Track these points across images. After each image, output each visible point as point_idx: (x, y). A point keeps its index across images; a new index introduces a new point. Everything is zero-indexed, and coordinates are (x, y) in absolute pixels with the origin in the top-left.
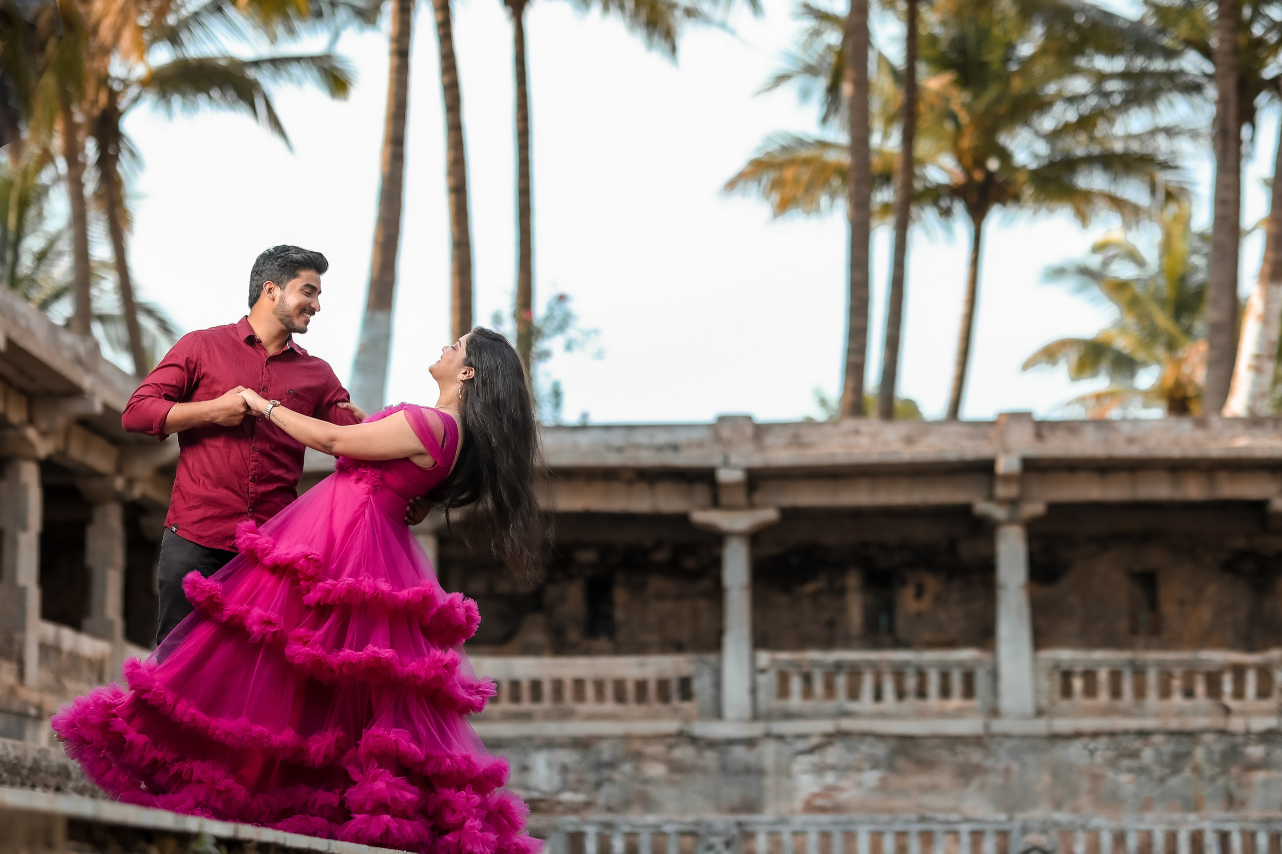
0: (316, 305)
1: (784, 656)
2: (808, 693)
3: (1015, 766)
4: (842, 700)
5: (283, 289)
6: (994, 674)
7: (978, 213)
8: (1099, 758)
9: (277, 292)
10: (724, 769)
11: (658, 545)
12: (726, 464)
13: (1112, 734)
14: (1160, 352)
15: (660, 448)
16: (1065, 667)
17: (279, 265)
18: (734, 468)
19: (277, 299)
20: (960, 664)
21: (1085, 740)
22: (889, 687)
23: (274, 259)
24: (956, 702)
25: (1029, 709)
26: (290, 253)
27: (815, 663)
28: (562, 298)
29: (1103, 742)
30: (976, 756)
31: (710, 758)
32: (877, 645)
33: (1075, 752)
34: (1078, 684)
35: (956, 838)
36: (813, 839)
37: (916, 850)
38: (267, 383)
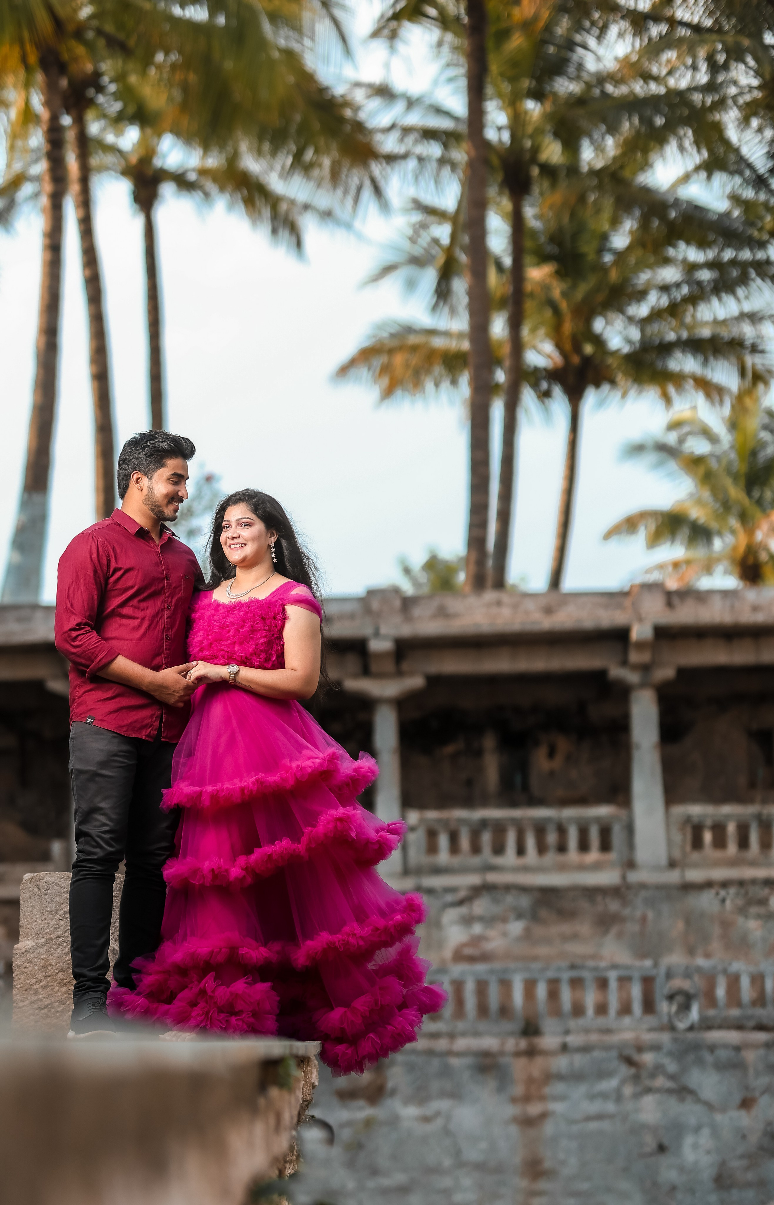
0: (183, 492)
1: (432, 815)
2: (454, 848)
3: (650, 915)
4: (487, 856)
5: (150, 479)
6: (630, 829)
7: (575, 396)
8: (729, 906)
9: (145, 481)
13: (741, 883)
14: (734, 522)
16: (695, 820)
17: (145, 455)
18: (385, 638)
19: (145, 489)
20: (598, 820)
21: (716, 890)
22: (531, 842)
23: (140, 449)
24: (594, 855)
25: (663, 861)
26: (156, 442)
27: (461, 821)
28: (209, 478)
29: (733, 891)
30: (614, 906)
32: (513, 804)
33: (706, 901)
34: (708, 837)
35: (603, 984)
36: (470, 988)
37: (566, 996)
38: (167, 571)
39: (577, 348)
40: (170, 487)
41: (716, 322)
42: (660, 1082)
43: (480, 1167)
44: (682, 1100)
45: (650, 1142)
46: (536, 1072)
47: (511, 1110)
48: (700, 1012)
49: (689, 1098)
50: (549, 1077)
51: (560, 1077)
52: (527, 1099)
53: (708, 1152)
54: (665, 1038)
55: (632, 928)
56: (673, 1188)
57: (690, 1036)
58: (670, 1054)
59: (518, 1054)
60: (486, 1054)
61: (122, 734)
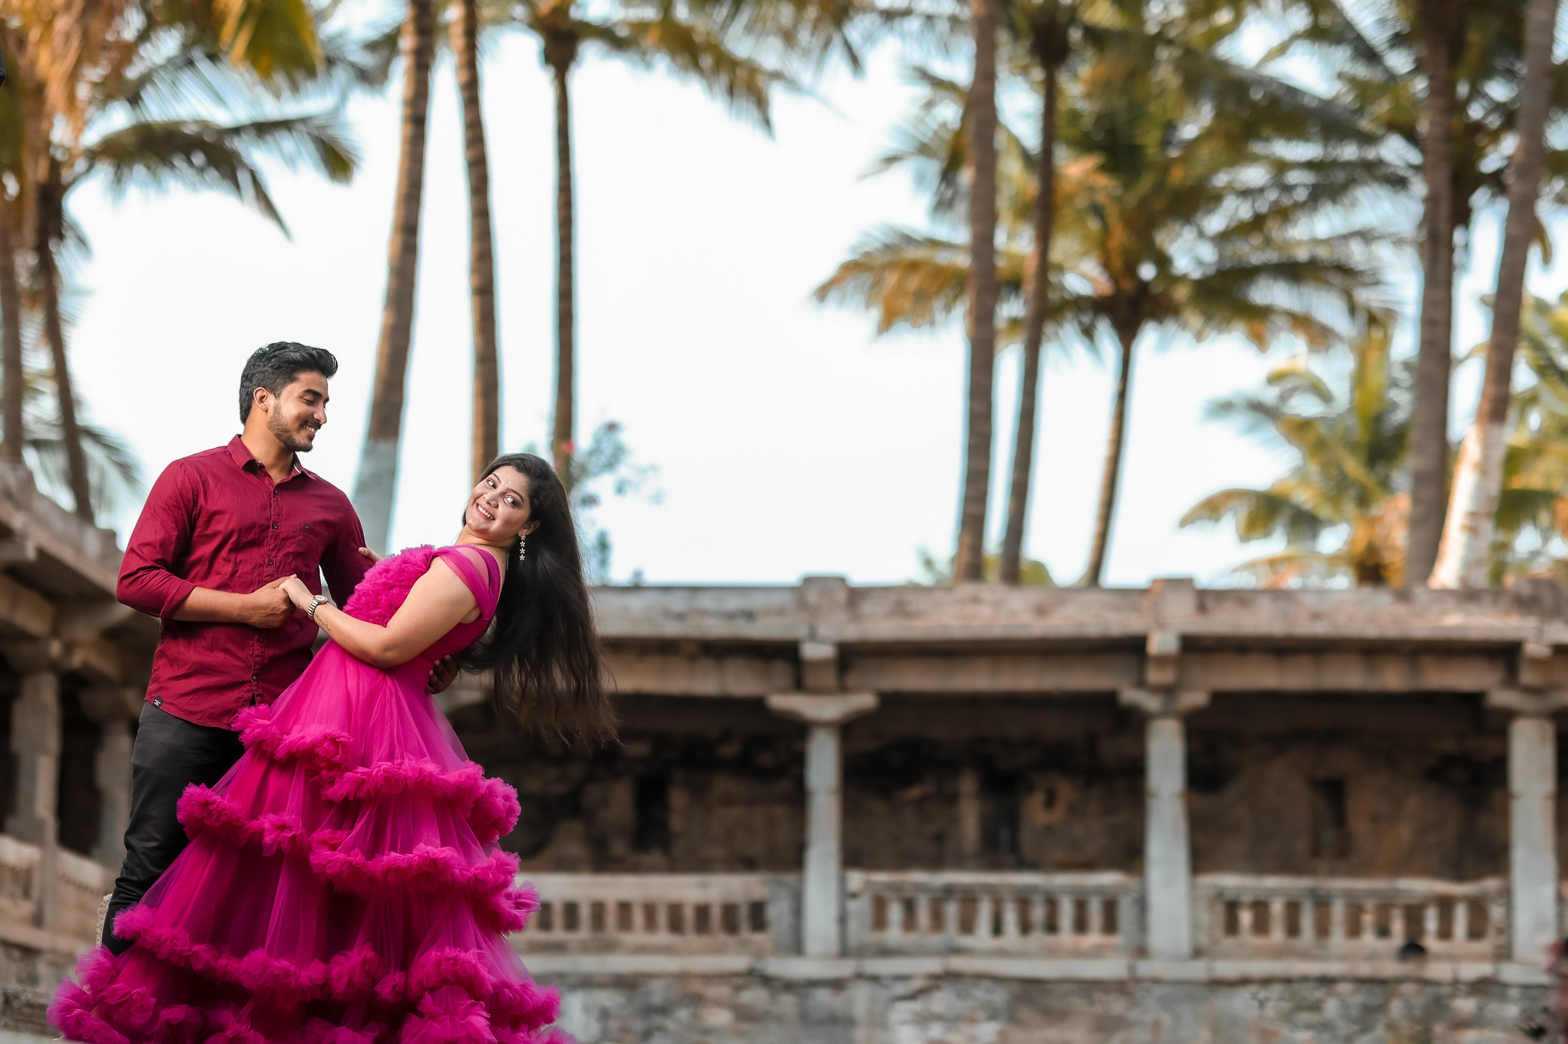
0: (321, 415)
1: (881, 877)
2: (910, 923)
3: (1166, 1019)
4: (952, 933)
5: (277, 396)
6: (1142, 904)
7: (1127, 333)
8: (1271, 1010)
9: (271, 401)
10: (804, 1017)
11: (726, 736)
12: (813, 637)
13: (1287, 981)
14: (1349, 507)
15: (730, 616)
16: (1230, 896)
17: (273, 367)
18: (822, 641)
19: (271, 410)
20: (1099, 890)
21: (1253, 988)
22: (1010, 918)
23: (266, 360)
24: (1094, 938)
25: (1186, 948)
26: (286, 352)
27: (919, 887)
28: (612, 427)
29: (1276, 990)
30: (1117, 1006)
31: (787, 1003)
32: (996, 866)
33: (1240, 1002)
34: (1246, 918)
38: (276, 517)
39: (1131, 269)
40: (304, 408)
41: (1316, 242)
55: (1142, 1035)
61: (194, 722)
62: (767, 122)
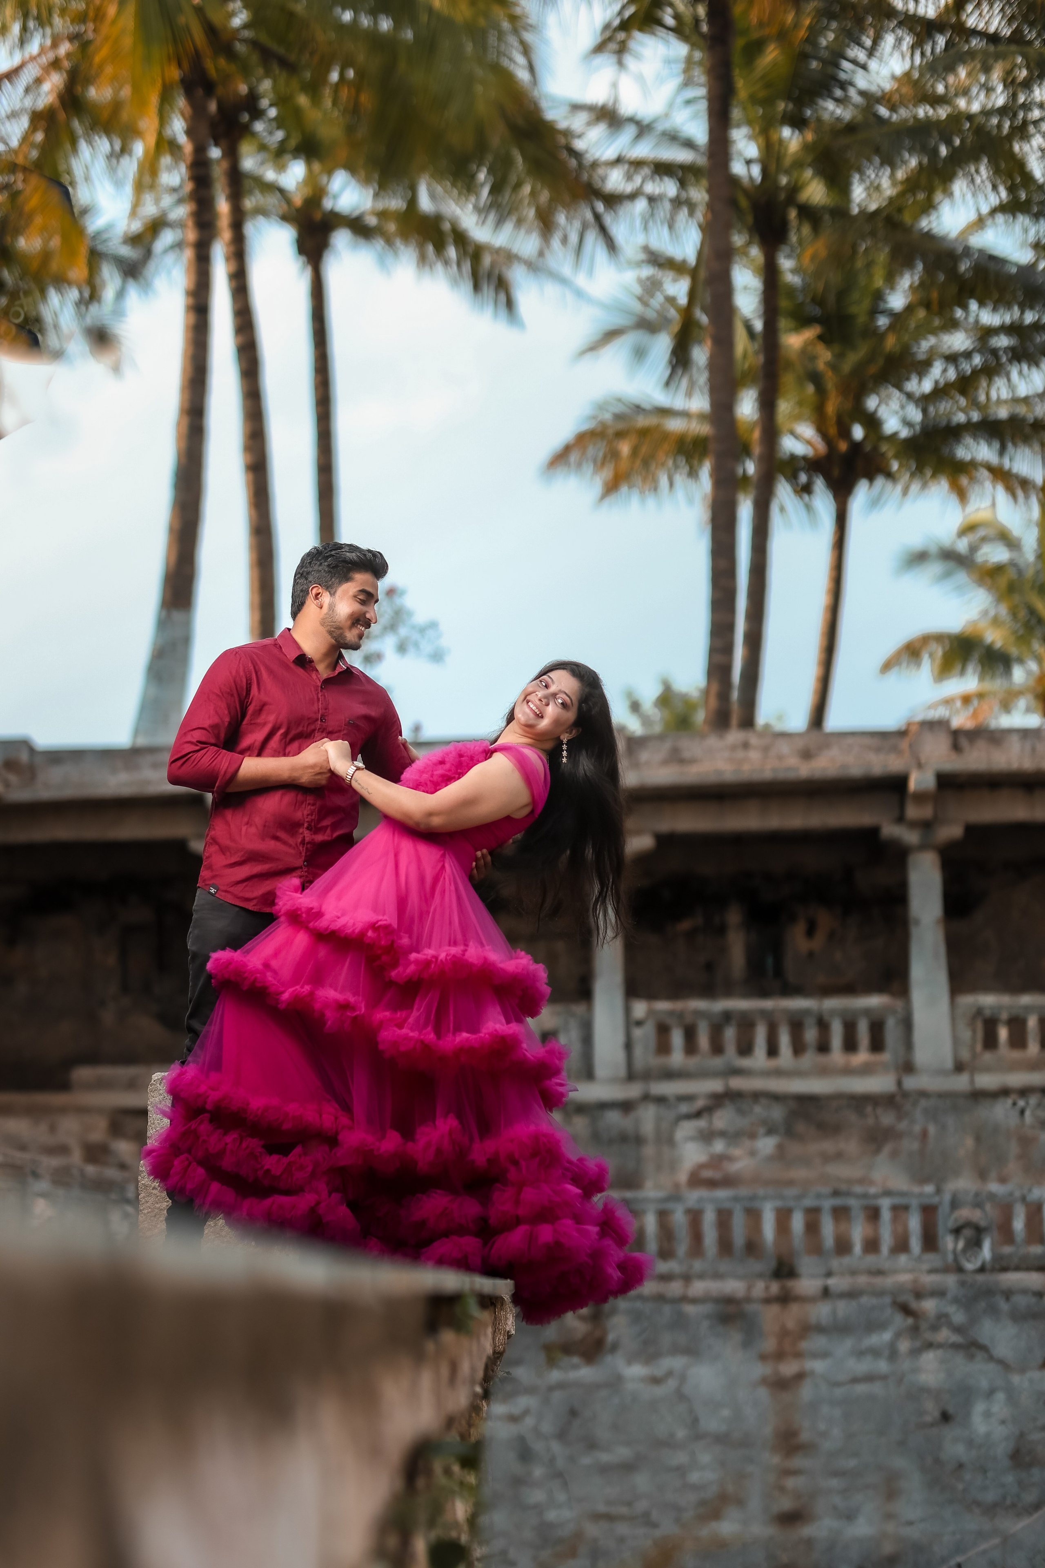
0: (372, 615)
1: (663, 1006)
2: (691, 1047)
3: (932, 1129)
4: (731, 1056)
5: (332, 594)
6: (907, 1024)
7: (840, 491)
8: (1030, 1118)
9: (326, 598)
10: (596, 1136)
16: (987, 1013)
17: (329, 566)
19: (326, 607)
20: (867, 1012)
21: (1013, 1099)
22: (784, 1040)
23: (323, 558)
24: (862, 1056)
25: (949, 1064)
26: (342, 550)
27: (700, 1014)
29: (1035, 1100)
30: (887, 1119)
31: (580, 1124)
33: (1002, 1112)
34: (1003, 1033)
35: (874, 1214)
36: (709, 1218)
37: (828, 1229)
38: (324, 711)
39: (845, 430)
40: (356, 607)
42: (944, 1335)
43: (722, 1439)
44: (971, 1357)
45: (932, 1411)
46: (791, 1324)
47: (760, 1370)
48: (993, 1250)
49: (980, 1355)
50: (807, 1329)
51: (820, 1329)
52: (779, 1356)
53: (1003, 1422)
54: (950, 1281)
55: (911, 1145)
56: (961, 1466)
57: (981, 1278)
58: (956, 1301)
59: (768, 1301)
60: (729, 1300)
61: (250, 909)
62: (510, 304)
